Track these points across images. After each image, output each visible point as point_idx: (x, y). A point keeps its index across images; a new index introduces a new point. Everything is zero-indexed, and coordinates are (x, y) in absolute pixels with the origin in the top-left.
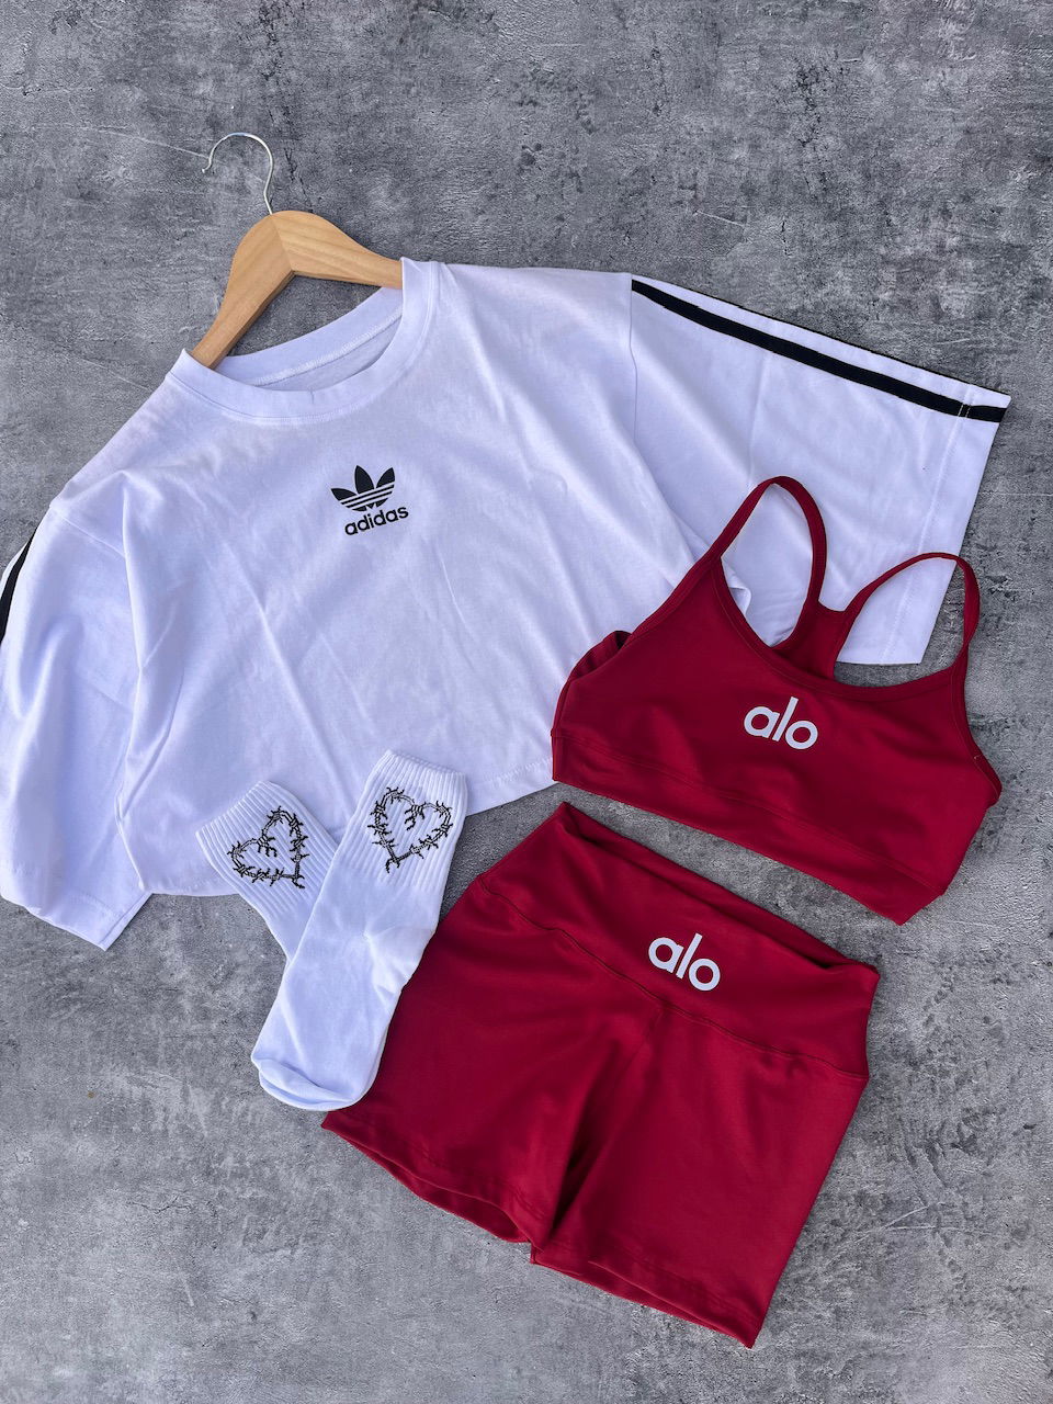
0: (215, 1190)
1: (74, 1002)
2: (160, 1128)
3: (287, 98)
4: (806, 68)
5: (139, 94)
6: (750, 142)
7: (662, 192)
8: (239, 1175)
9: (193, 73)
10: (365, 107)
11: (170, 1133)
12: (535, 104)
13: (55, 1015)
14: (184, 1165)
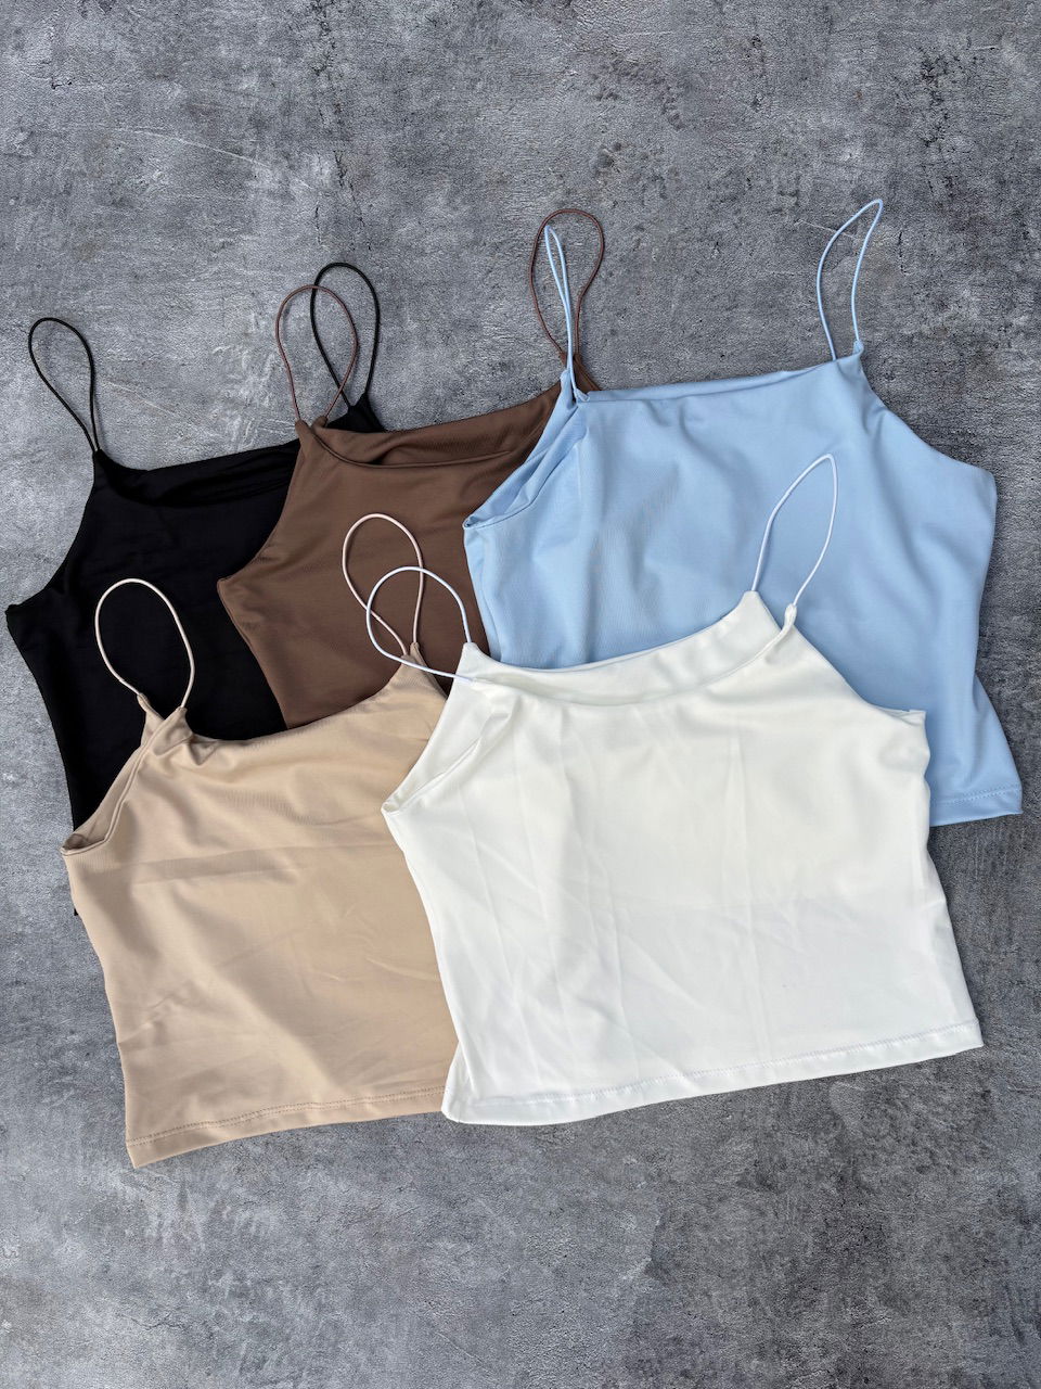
0: (212, 1310)
1: (68, 1086)
2: (154, 1235)
3: (339, 95)
4: (933, 57)
5: (179, 91)
6: (864, 140)
7: (758, 198)
8: (240, 1294)
9: (237, 67)
10: (424, 104)
11: (164, 1240)
12: (616, 97)
13: (47, 1100)
14: (178, 1279)
